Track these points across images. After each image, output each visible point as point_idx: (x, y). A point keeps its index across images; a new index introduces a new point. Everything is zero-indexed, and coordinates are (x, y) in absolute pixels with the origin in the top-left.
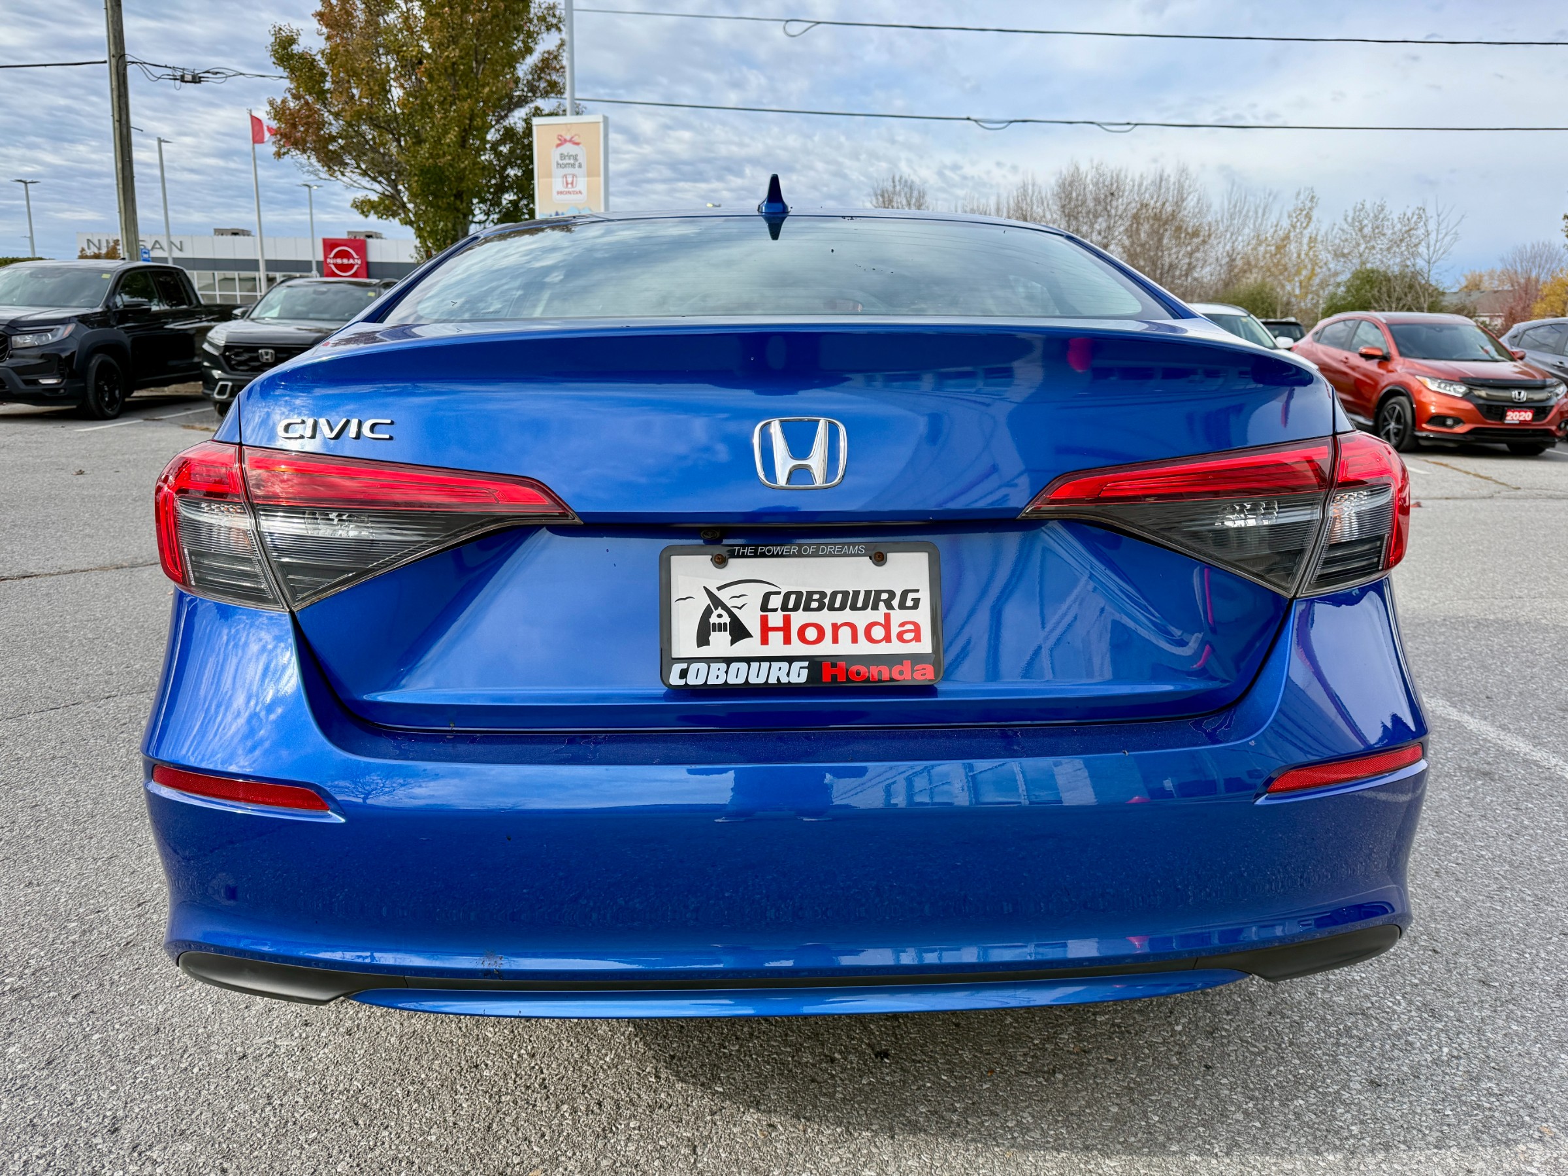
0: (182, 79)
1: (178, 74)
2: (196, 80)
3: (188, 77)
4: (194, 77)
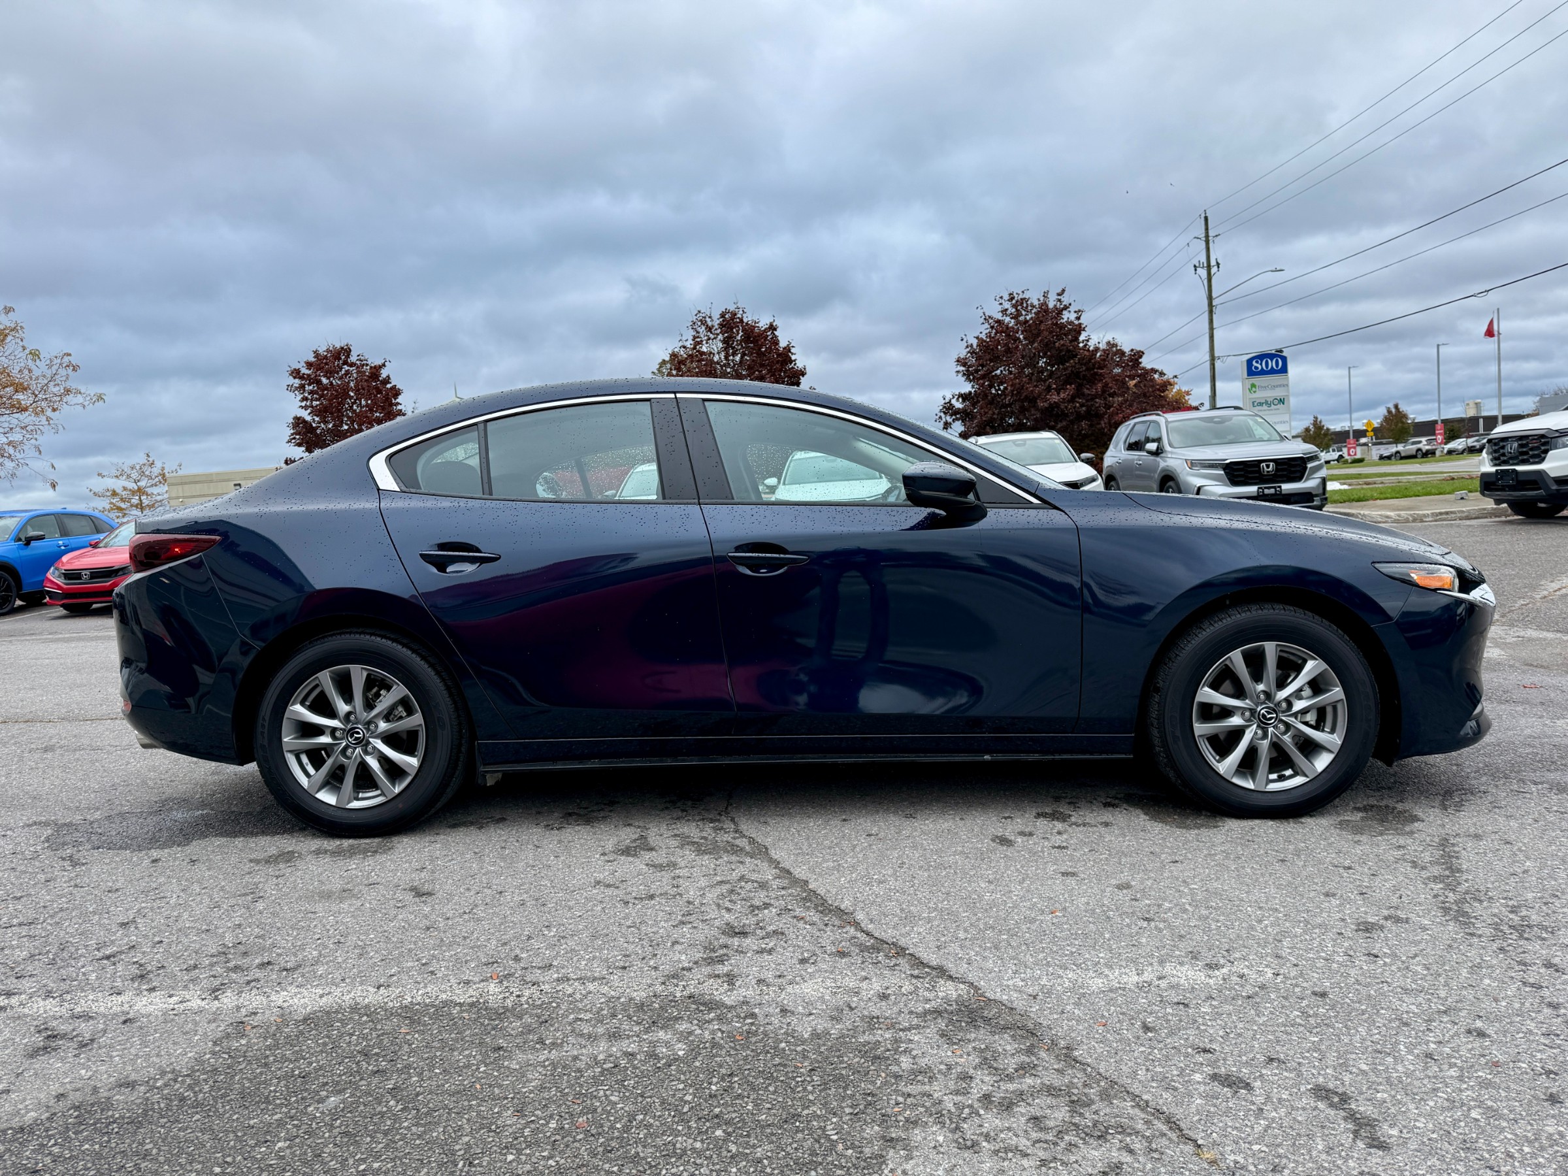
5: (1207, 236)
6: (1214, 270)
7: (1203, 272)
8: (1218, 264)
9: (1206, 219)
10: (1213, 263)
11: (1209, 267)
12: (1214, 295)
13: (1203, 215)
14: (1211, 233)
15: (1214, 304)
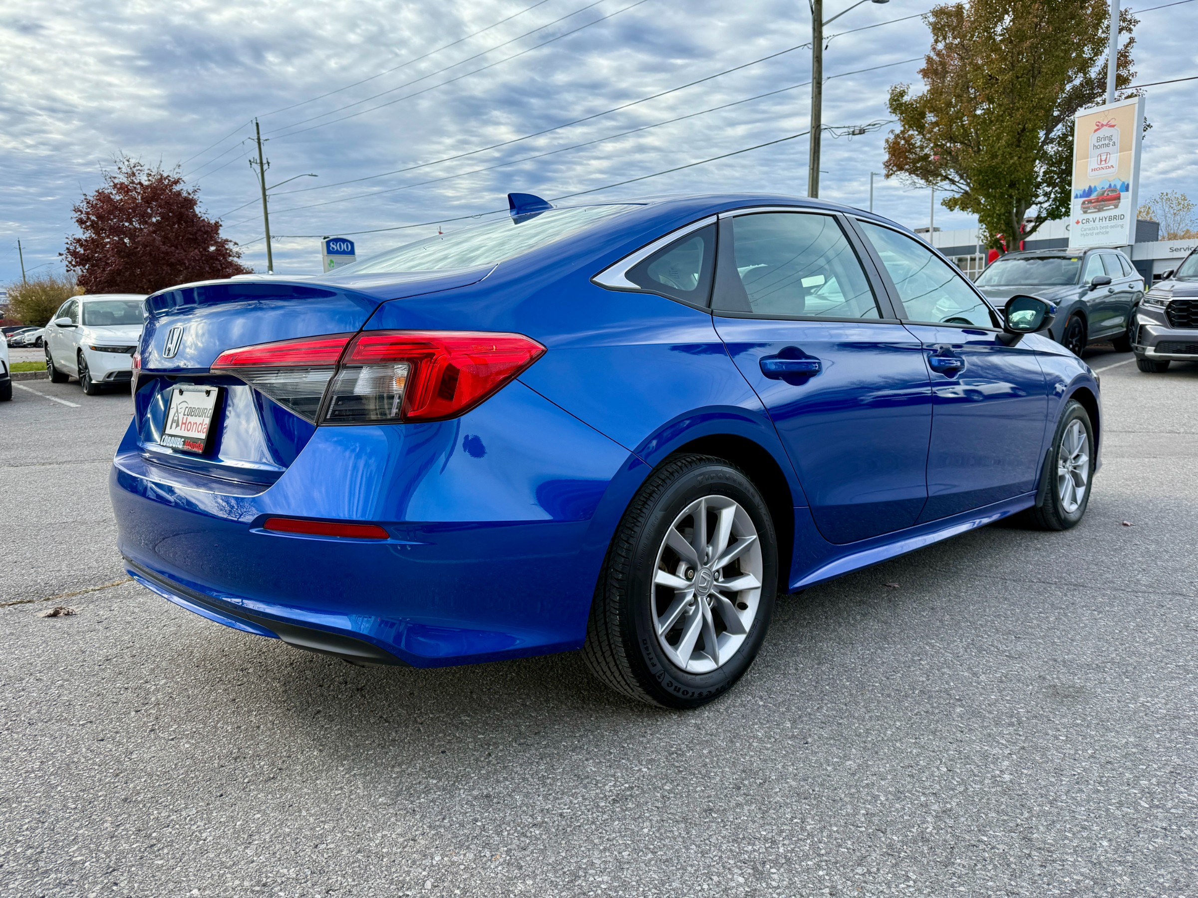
0: (853, 133)
1: (852, 130)
2: (862, 132)
3: (857, 132)
4: (860, 130)
5: (259, 139)
6: (265, 167)
7: (258, 168)
8: (268, 163)
9: (257, 124)
10: (264, 161)
11: (261, 163)
12: (267, 187)
13: (254, 122)
14: (262, 138)
15: (267, 193)
